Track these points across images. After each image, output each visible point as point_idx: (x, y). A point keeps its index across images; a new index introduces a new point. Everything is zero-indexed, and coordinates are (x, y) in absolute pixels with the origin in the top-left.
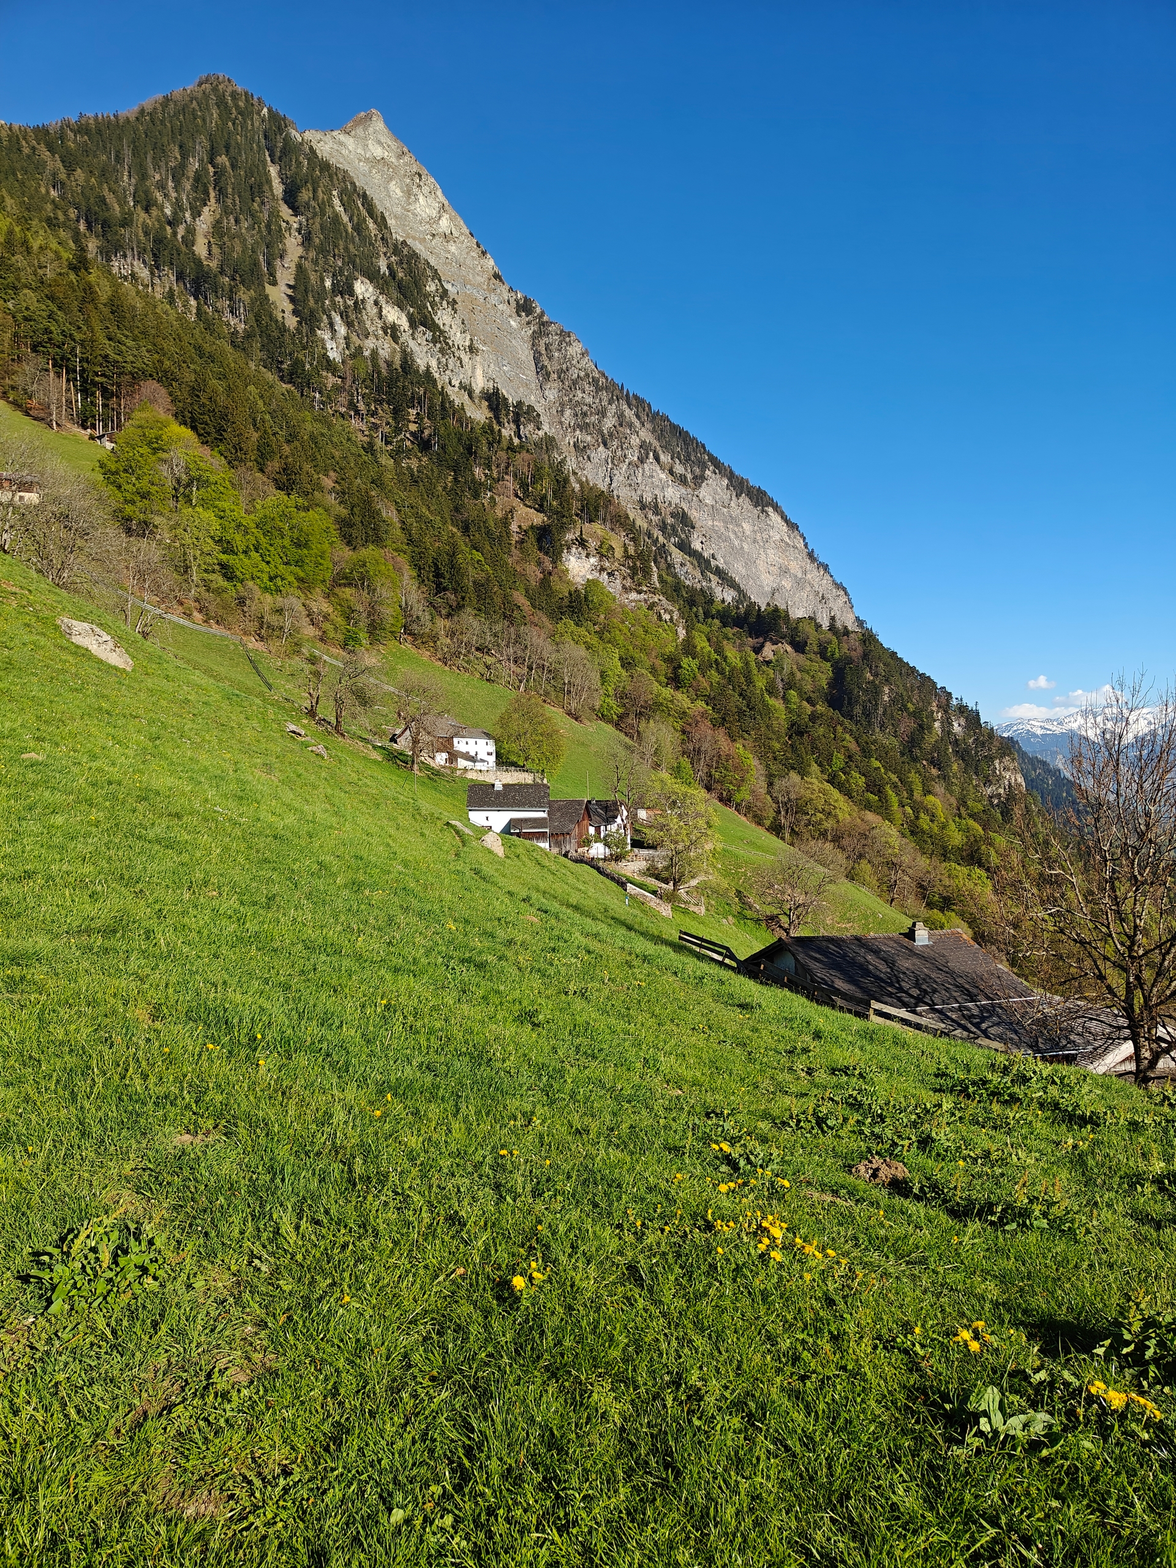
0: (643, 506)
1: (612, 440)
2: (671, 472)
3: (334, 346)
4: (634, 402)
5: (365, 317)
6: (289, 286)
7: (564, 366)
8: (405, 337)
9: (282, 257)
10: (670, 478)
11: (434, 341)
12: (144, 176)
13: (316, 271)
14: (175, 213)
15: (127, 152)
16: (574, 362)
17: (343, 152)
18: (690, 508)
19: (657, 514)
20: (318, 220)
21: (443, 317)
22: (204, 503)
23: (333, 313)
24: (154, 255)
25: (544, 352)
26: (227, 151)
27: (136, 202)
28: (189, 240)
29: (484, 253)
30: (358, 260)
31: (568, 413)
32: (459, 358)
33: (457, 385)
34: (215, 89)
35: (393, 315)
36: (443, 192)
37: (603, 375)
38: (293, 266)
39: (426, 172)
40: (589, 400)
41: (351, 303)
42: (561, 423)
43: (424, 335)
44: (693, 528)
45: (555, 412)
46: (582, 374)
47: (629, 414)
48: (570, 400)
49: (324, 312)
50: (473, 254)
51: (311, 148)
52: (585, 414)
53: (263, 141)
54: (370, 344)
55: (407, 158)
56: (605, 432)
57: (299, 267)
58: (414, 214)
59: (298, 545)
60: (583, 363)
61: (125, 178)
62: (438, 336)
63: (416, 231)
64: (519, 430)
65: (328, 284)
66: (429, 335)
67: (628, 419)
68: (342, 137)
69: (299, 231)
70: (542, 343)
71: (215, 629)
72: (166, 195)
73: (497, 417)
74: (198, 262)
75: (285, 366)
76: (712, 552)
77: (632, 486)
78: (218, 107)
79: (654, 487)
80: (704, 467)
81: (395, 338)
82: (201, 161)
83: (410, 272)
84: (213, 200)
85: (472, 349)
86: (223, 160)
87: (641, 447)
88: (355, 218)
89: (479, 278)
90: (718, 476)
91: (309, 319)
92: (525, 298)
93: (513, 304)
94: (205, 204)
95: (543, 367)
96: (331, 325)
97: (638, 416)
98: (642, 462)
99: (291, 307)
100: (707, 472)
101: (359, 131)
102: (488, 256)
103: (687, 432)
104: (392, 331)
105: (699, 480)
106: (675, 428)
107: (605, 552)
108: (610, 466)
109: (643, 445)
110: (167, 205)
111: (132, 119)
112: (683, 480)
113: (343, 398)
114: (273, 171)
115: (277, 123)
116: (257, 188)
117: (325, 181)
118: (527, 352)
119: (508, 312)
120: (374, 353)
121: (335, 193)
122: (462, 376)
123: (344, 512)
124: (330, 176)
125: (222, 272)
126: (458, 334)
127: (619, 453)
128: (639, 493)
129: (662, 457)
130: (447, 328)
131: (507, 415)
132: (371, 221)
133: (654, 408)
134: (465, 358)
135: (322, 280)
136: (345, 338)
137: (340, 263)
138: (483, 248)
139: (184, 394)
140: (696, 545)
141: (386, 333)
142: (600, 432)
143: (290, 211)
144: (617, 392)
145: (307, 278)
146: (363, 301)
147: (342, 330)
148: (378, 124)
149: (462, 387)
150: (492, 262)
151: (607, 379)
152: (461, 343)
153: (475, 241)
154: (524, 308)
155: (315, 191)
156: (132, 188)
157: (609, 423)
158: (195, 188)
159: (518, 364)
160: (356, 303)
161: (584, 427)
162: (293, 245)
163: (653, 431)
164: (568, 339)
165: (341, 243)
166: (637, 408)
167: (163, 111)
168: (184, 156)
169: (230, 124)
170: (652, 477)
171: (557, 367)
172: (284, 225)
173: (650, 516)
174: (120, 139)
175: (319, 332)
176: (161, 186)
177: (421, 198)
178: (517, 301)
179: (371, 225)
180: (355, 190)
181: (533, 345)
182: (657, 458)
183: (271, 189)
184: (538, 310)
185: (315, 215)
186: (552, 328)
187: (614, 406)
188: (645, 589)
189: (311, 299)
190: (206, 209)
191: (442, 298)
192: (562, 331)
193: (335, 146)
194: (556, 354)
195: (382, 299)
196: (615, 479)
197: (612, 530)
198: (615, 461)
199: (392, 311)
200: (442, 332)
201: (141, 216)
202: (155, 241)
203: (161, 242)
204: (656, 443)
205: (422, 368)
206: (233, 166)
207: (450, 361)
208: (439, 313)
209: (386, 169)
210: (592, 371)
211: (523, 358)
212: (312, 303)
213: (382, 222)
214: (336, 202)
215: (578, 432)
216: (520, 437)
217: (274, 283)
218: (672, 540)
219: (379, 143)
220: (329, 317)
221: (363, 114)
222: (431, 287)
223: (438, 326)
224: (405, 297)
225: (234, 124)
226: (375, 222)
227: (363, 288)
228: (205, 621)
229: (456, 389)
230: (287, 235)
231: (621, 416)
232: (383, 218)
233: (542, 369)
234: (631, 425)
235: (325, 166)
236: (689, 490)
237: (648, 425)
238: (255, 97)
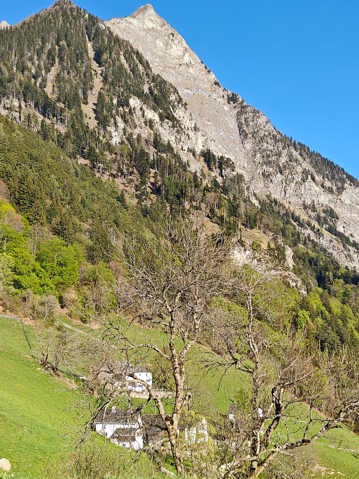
0: (305, 207)
1: (285, 170)
2: (323, 186)
3: (117, 134)
4: (299, 147)
5: (135, 117)
6: (94, 104)
7: (256, 130)
8: (157, 126)
9: (91, 89)
10: (322, 189)
11: (174, 127)
12: (22, 55)
13: (108, 95)
14: (37, 72)
15: (15, 44)
16: (262, 127)
17: (131, 27)
18: (336, 207)
19: (314, 211)
20: (111, 68)
21: (179, 113)
22: (8, 250)
23: (117, 117)
24: (24, 95)
25: (244, 122)
26: (66, 38)
27: (17, 68)
28: (43, 85)
29: (209, 72)
30: (132, 88)
31: (258, 156)
32: (188, 135)
33: (186, 149)
34: (61, 8)
35: (150, 114)
36: (186, 42)
37: (279, 133)
38: (97, 93)
39: (177, 32)
40: (271, 148)
41: (127, 110)
42: (254, 162)
43: (167, 124)
44: (338, 218)
45: (251, 156)
46: (267, 133)
47: (296, 154)
48: (260, 149)
49: (112, 117)
50: (202, 73)
51: (110, 32)
52: (268, 156)
53: (85, 31)
54: (137, 131)
55: (166, 27)
56: (281, 165)
57: (100, 94)
58: (169, 55)
59: (61, 265)
60: (267, 127)
61: (13, 57)
62: (176, 124)
63: (171, 64)
64: (222, 172)
65: (115, 101)
66: (171, 123)
67: (295, 157)
68: (131, 20)
69: (101, 75)
70: (243, 118)
71: (9, 315)
72: (33, 63)
73: (209, 166)
74: (46, 97)
75: (85, 151)
76: (350, 232)
77: (299, 196)
78: (63, 16)
79: (312, 195)
80: (343, 182)
81: (151, 127)
82: (52, 44)
83: (161, 91)
84: (57, 63)
85: (196, 129)
86: (63, 43)
87: (303, 173)
88: (132, 65)
89: (206, 86)
90: (353, 187)
91: (103, 122)
92: (233, 94)
93: (226, 98)
94: (53, 66)
95: (244, 131)
96: (116, 123)
97: (301, 155)
98: (304, 181)
99: (95, 115)
100: (346, 185)
101: (141, 16)
102: (211, 73)
103: (332, 162)
104: (150, 124)
105: (340, 190)
106: (324, 160)
107: (256, 247)
108: (284, 184)
109: (305, 172)
110: (33, 68)
111: (19, 27)
112: (330, 191)
113: (115, 166)
114: (89, 45)
115: (93, 20)
116: (80, 55)
117: (117, 47)
118: (234, 123)
119: (223, 102)
120: (139, 136)
121: (121, 53)
122: (189, 145)
123: (90, 243)
124: (119, 45)
125: (59, 100)
126: (188, 121)
127: (290, 177)
128: (303, 199)
129: (317, 178)
130: (181, 119)
131: (215, 165)
132: (141, 65)
133: (311, 150)
134: (191, 134)
135: (112, 100)
136: (123, 129)
137: (122, 90)
138: (208, 69)
139: (15, 184)
140: (340, 229)
141: (146, 125)
142: (278, 166)
143: (97, 65)
144: (288, 142)
145: (103, 99)
146: (134, 109)
147: (121, 125)
148: (151, 11)
149: (189, 150)
150: (213, 76)
151: (281, 135)
152: (189, 126)
153: (204, 65)
154: (232, 99)
155: (110, 54)
156: (16, 62)
157: (283, 160)
158: (48, 58)
159: (228, 130)
160: (130, 110)
161: (268, 163)
162: (98, 83)
163: (311, 163)
164: (258, 114)
165: (123, 79)
166: (301, 150)
167: (35, 22)
168: (43, 43)
169: (68, 24)
170: (311, 190)
171: (252, 131)
172: (93, 72)
173: (310, 212)
174: (12, 38)
175: (108, 128)
176: (31, 59)
177: (173, 46)
178: (228, 96)
179: (141, 67)
180: (133, 50)
181: (238, 119)
182: (313, 179)
183: (87, 55)
184: (240, 100)
185: (110, 66)
186: (248, 109)
187: (286, 150)
188: (280, 268)
189: (105, 110)
190: (53, 68)
191: (179, 103)
192: (254, 110)
193: (127, 25)
194: (251, 123)
195: (145, 107)
196: (287, 192)
197: (264, 232)
198: (288, 182)
199: (150, 113)
200: (178, 121)
201: (19, 76)
202: (24, 88)
203: (28, 88)
204: (312, 170)
205: (166, 143)
206: (68, 46)
207: (182, 137)
208: (177, 111)
209: (154, 33)
210: (273, 131)
211: (232, 127)
212: (105, 112)
213: (147, 66)
214: (122, 57)
215: (264, 166)
216: (222, 176)
217: (86, 103)
218: (324, 226)
219: (151, 20)
220: (115, 119)
221: (143, 7)
222: (173, 98)
223: (175, 119)
224: (158, 105)
225: (70, 24)
226: (143, 66)
227: (134, 102)
228: (4, 311)
229: (186, 152)
230: (95, 77)
231: (290, 156)
232: (147, 63)
233: (243, 132)
234: (296, 161)
235: (117, 40)
236: (335, 196)
237: (308, 160)
238: (82, 9)
